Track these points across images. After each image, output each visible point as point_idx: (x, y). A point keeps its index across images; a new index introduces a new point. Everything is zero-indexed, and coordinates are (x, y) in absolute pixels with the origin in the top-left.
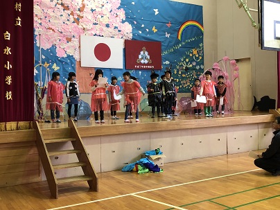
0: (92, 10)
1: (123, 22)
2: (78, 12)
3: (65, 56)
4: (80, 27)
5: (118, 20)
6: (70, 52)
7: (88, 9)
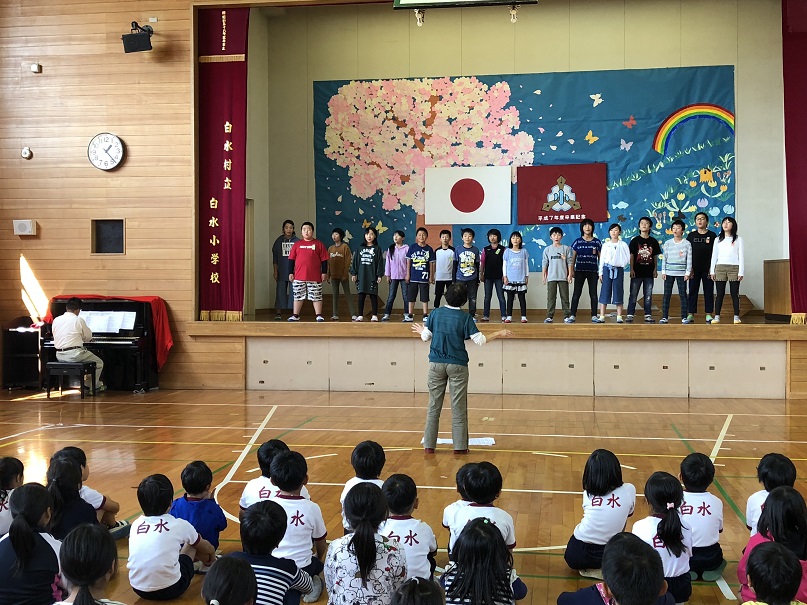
0: (450, 120)
1: (514, 132)
2: (423, 129)
3: (398, 207)
4: (425, 153)
5: (504, 130)
6: (407, 201)
7: (442, 118)
